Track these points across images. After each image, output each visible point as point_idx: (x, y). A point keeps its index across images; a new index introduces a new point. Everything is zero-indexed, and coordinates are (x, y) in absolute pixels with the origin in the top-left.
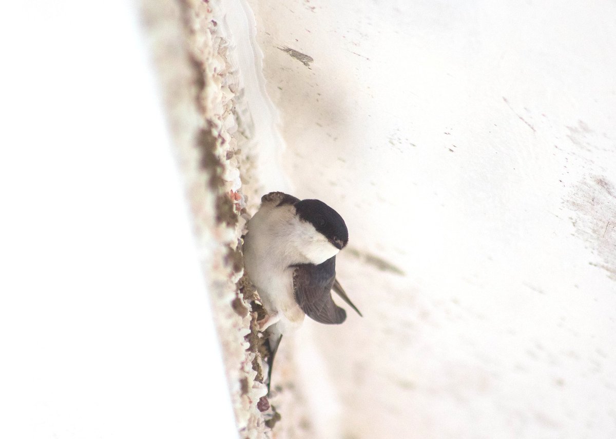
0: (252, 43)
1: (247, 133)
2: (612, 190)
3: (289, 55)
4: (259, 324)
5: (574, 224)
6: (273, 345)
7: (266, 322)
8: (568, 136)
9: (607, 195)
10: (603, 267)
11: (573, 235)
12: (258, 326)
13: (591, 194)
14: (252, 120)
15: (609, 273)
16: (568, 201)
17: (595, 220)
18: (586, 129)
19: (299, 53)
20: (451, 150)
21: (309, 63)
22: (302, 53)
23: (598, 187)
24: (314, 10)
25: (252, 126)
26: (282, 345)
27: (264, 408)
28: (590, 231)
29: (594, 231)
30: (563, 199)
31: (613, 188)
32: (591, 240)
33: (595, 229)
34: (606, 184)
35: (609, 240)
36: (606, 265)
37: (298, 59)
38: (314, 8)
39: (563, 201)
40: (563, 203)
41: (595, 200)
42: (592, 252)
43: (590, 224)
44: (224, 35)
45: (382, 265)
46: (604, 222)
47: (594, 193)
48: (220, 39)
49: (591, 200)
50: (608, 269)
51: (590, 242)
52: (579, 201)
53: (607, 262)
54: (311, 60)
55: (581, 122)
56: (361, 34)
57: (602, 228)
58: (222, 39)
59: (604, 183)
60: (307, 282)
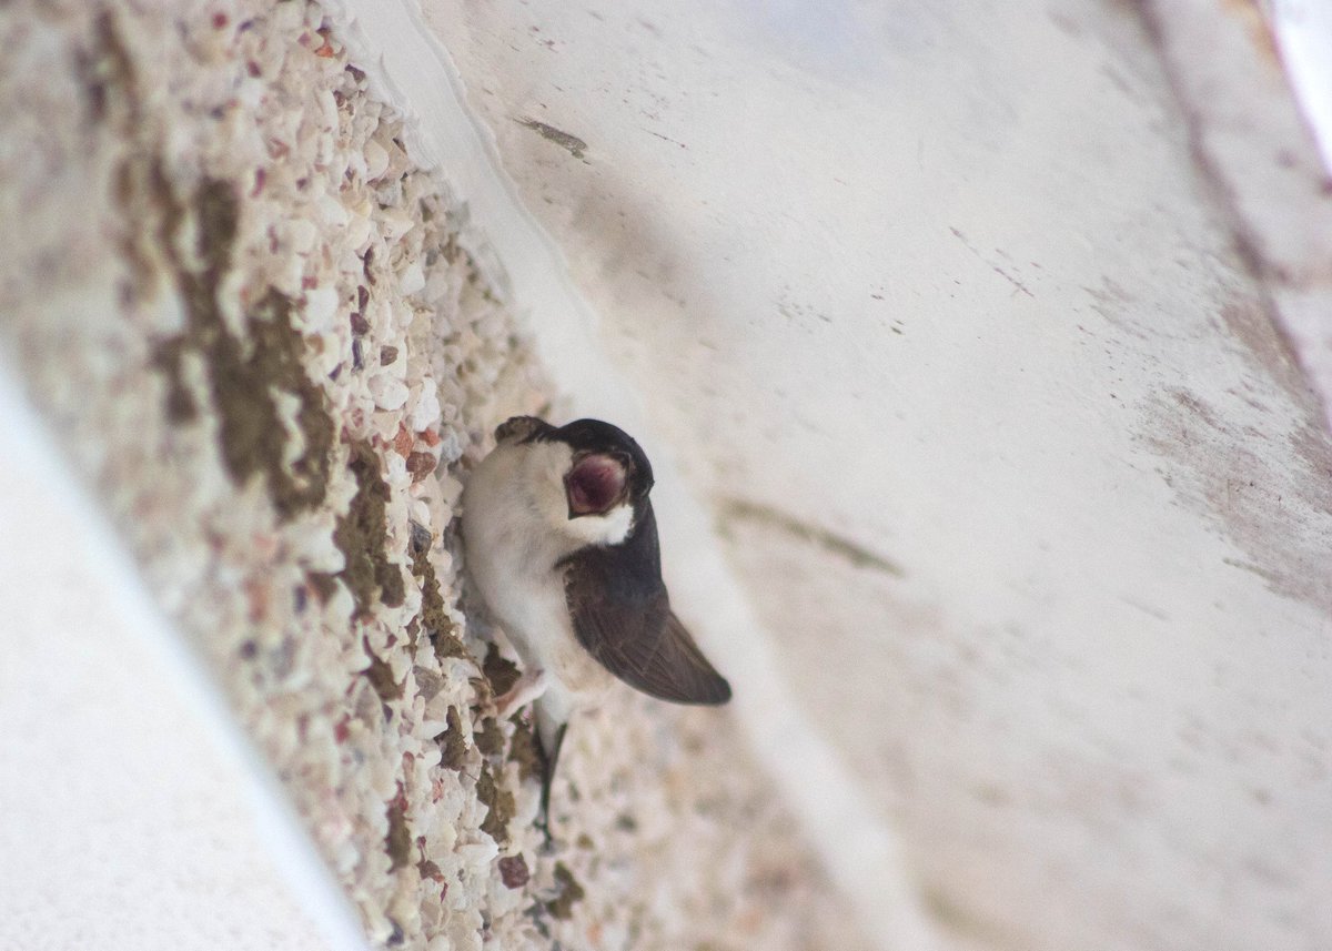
0: (467, 111)
2: (1212, 417)
3: (540, 136)
4: (498, 704)
5: (1169, 481)
6: (548, 744)
7: (512, 699)
8: (1093, 307)
9: (1206, 425)
10: (1250, 568)
11: (1175, 504)
13: (1176, 422)
15: (1266, 582)
16: (1141, 437)
17: (1203, 476)
18: (1121, 295)
19: (557, 131)
20: (895, 330)
21: (582, 151)
22: (561, 130)
23: (1184, 410)
24: (554, 47)
27: (516, 879)
28: (1201, 496)
29: (1210, 497)
30: (1130, 432)
31: (1212, 412)
32: (1212, 516)
33: (1210, 491)
34: (1196, 404)
35: (1242, 515)
36: (1254, 564)
37: (559, 142)
38: (551, 43)
39: (1131, 436)
40: (1133, 439)
41: (1187, 435)
42: (1221, 539)
43: (1197, 483)
44: (387, 98)
45: (859, 556)
46: (1220, 479)
47: (1181, 421)
48: (381, 106)
49: (1181, 436)
50: (1262, 573)
51: (1211, 518)
52: (1160, 438)
53: (1256, 559)
54: (585, 146)
55: (1106, 280)
56: (653, 96)
57: (1221, 491)
58: (384, 105)
59: (1192, 404)
60: (598, 600)
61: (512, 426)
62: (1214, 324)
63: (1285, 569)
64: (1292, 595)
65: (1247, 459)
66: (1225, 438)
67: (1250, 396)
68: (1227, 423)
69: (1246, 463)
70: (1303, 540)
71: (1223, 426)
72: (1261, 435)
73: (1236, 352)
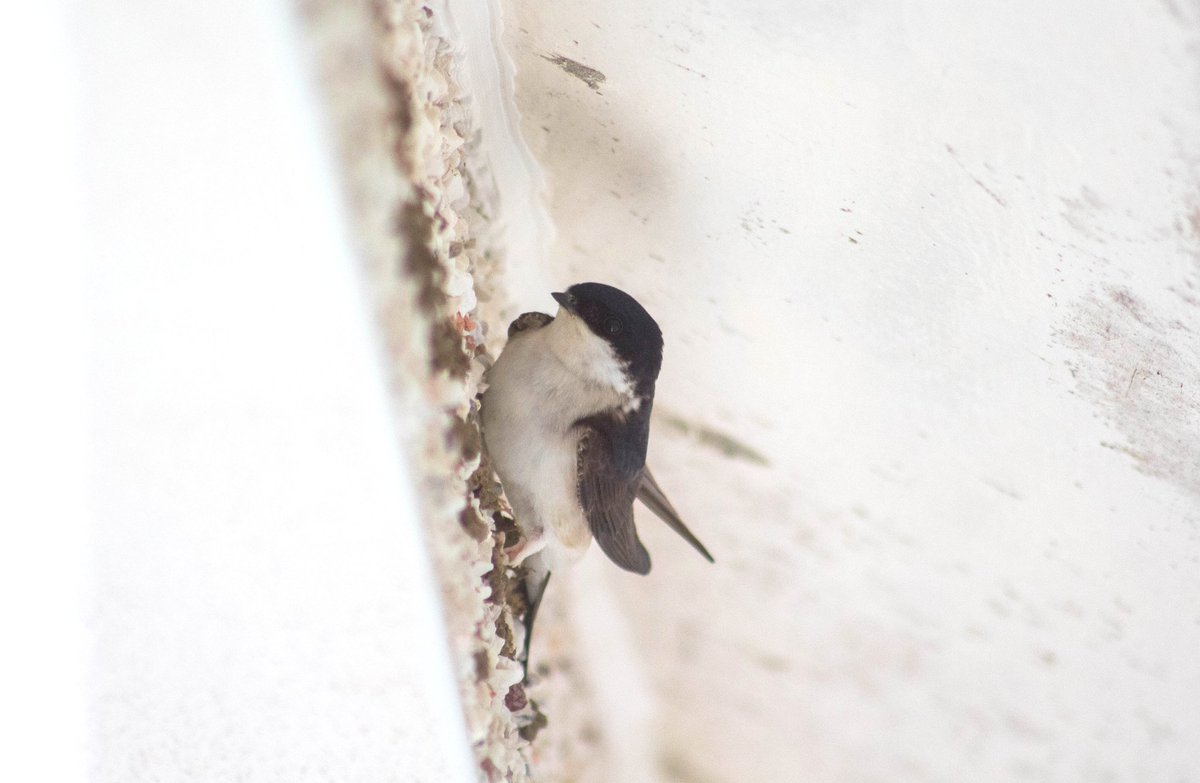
0: (496, 48)
1: (487, 209)
2: (1142, 313)
3: (563, 71)
4: (509, 553)
5: (1074, 373)
6: (533, 592)
7: (521, 549)
8: (1063, 214)
9: (1133, 320)
10: (1125, 450)
11: (1072, 393)
12: (507, 558)
13: (1104, 319)
14: (495, 186)
15: (1136, 462)
16: (1062, 332)
17: (1111, 367)
18: (1095, 203)
19: (580, 65)
20: (852, 240)
21: (598, 84)
22: (585, 65)
23: (1117, 307)
25: (495, 198)
26: (549, 591)
27: (516, 704)
28: (1103, 387)
29: (1110, 386)
30: (1053, 328)
31: (1144, 308)
32: (1104, 403)
33: (1112, 381)
34: (1131, 301)
35: (1136, 402)
36: (1130, 446)
37: (578, 76)
39: (1053, 332)
40: (1054, 335)
41: (1111, 330)
42: (1106, 424)
43: (1103, 373)
44: (445, 33)
45: (729, 447)
46: (1127, 370)
47: (1109, 317)
48: (438, 41)
49: (1104, 331)
50: (1134, 455)
51: (1103, 405)
52: (1083, 332)
53: (1132, 442)
54: (602, 77)
55: (1085, 189)
56: (691, 31)
57: (1124, 380)
58: (441, 40)
59: (1127, 300)
60: (602, 467)
61: (524, 321)
62: (1179, 228)
63: (1158, 450)
64: (1157, 474)
65: (1162, 351)
66: (1147, 332)
67: (1189, 292)
68: (1156, 318)
69: (1160, 355)
70: (1189, 423)
71: (1148, 320)
72: (1185, 328)
73: (1191, 253)
